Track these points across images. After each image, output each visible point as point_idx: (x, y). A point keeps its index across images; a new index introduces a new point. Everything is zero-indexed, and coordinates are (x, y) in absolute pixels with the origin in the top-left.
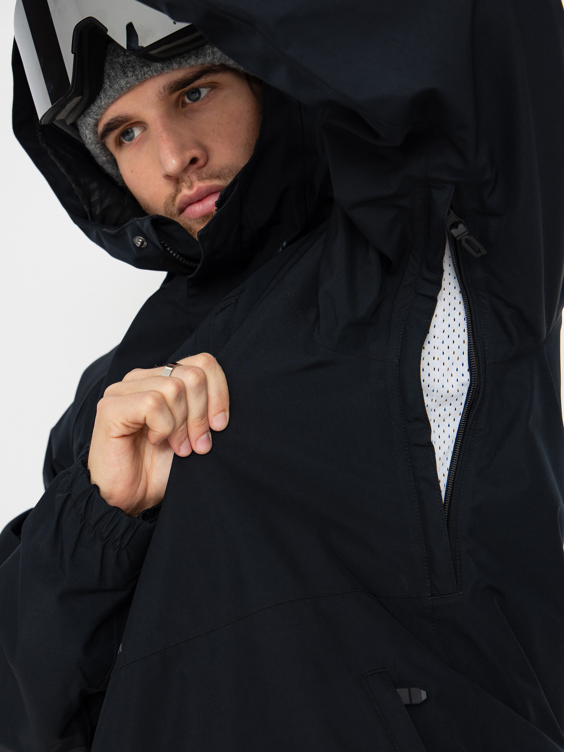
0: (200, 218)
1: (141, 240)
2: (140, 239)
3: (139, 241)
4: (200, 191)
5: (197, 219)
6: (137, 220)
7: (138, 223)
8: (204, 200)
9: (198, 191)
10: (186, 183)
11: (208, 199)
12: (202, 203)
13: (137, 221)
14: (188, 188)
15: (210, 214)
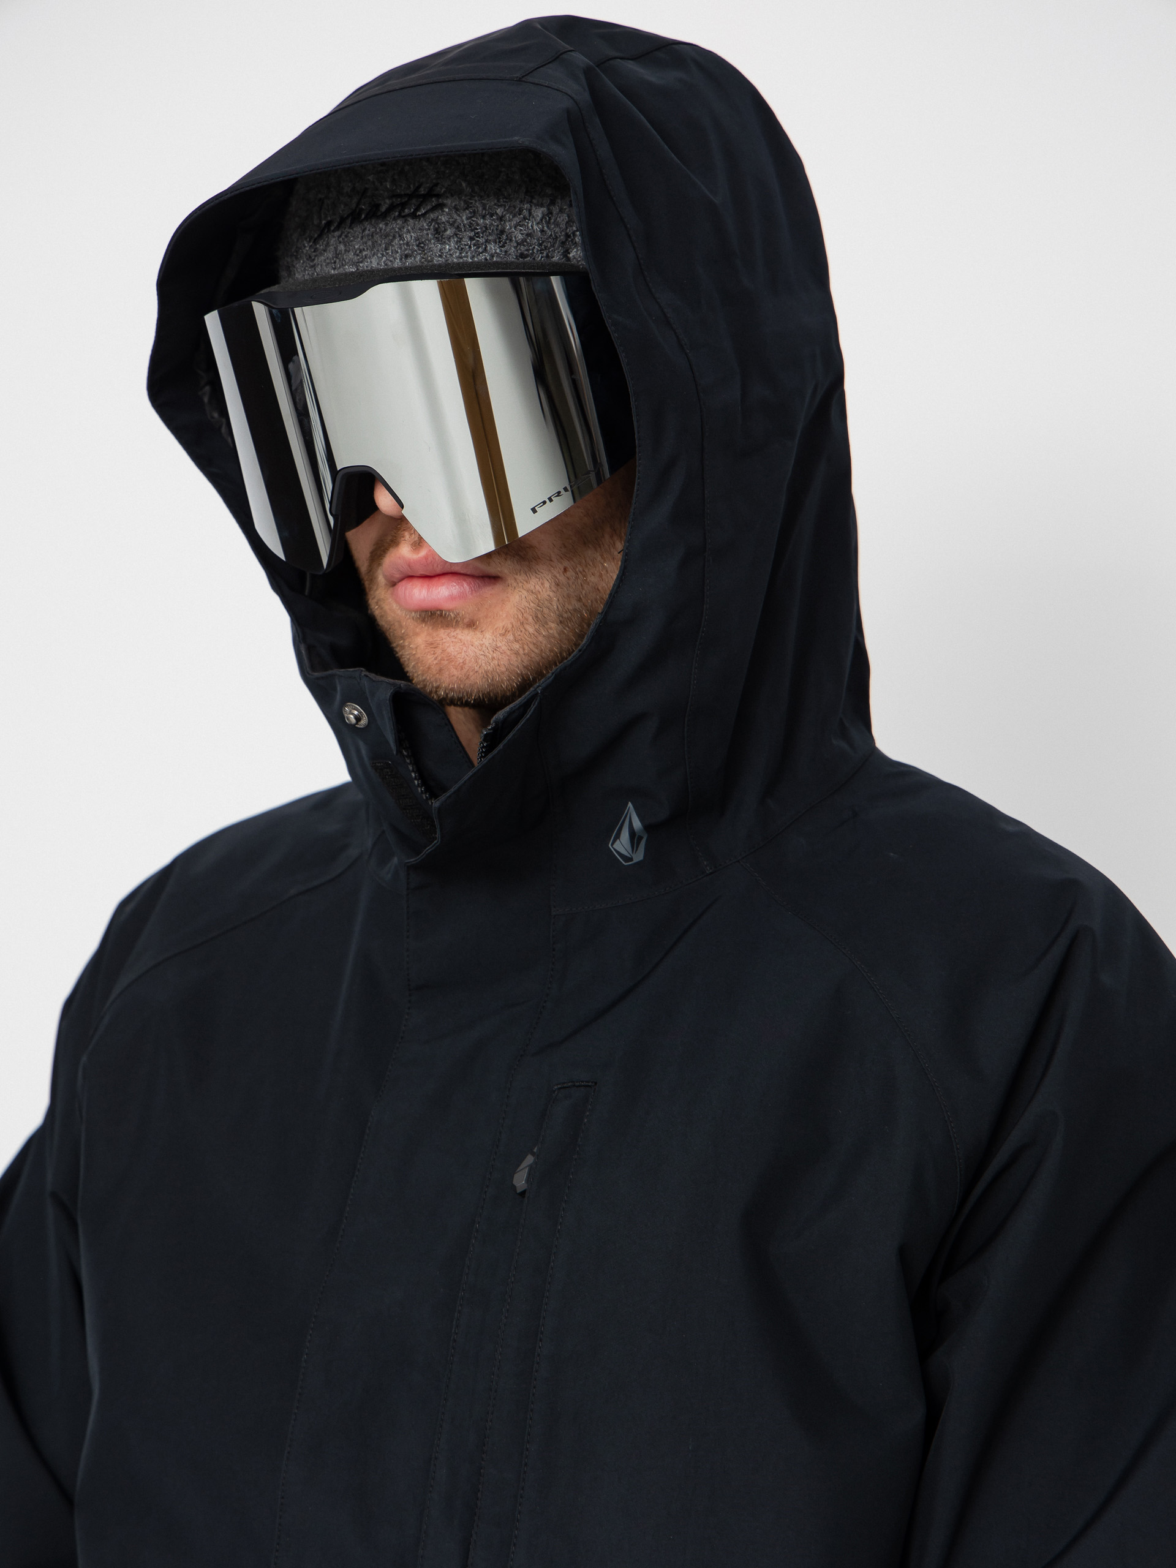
0: (417, 611)
1: (356, 712)
2: (357, 710)
3: (353, 714)
4: (430, 559)
5: (411, 611)
6: (367, 676)
7: (365, 683)
8: (435, 580)
9: (426, 558)
10: (411, 534)
11: (443, 581)
12: (428, 586)
13: (363, 677)
14: (412, 544)
15: (438, 611)
